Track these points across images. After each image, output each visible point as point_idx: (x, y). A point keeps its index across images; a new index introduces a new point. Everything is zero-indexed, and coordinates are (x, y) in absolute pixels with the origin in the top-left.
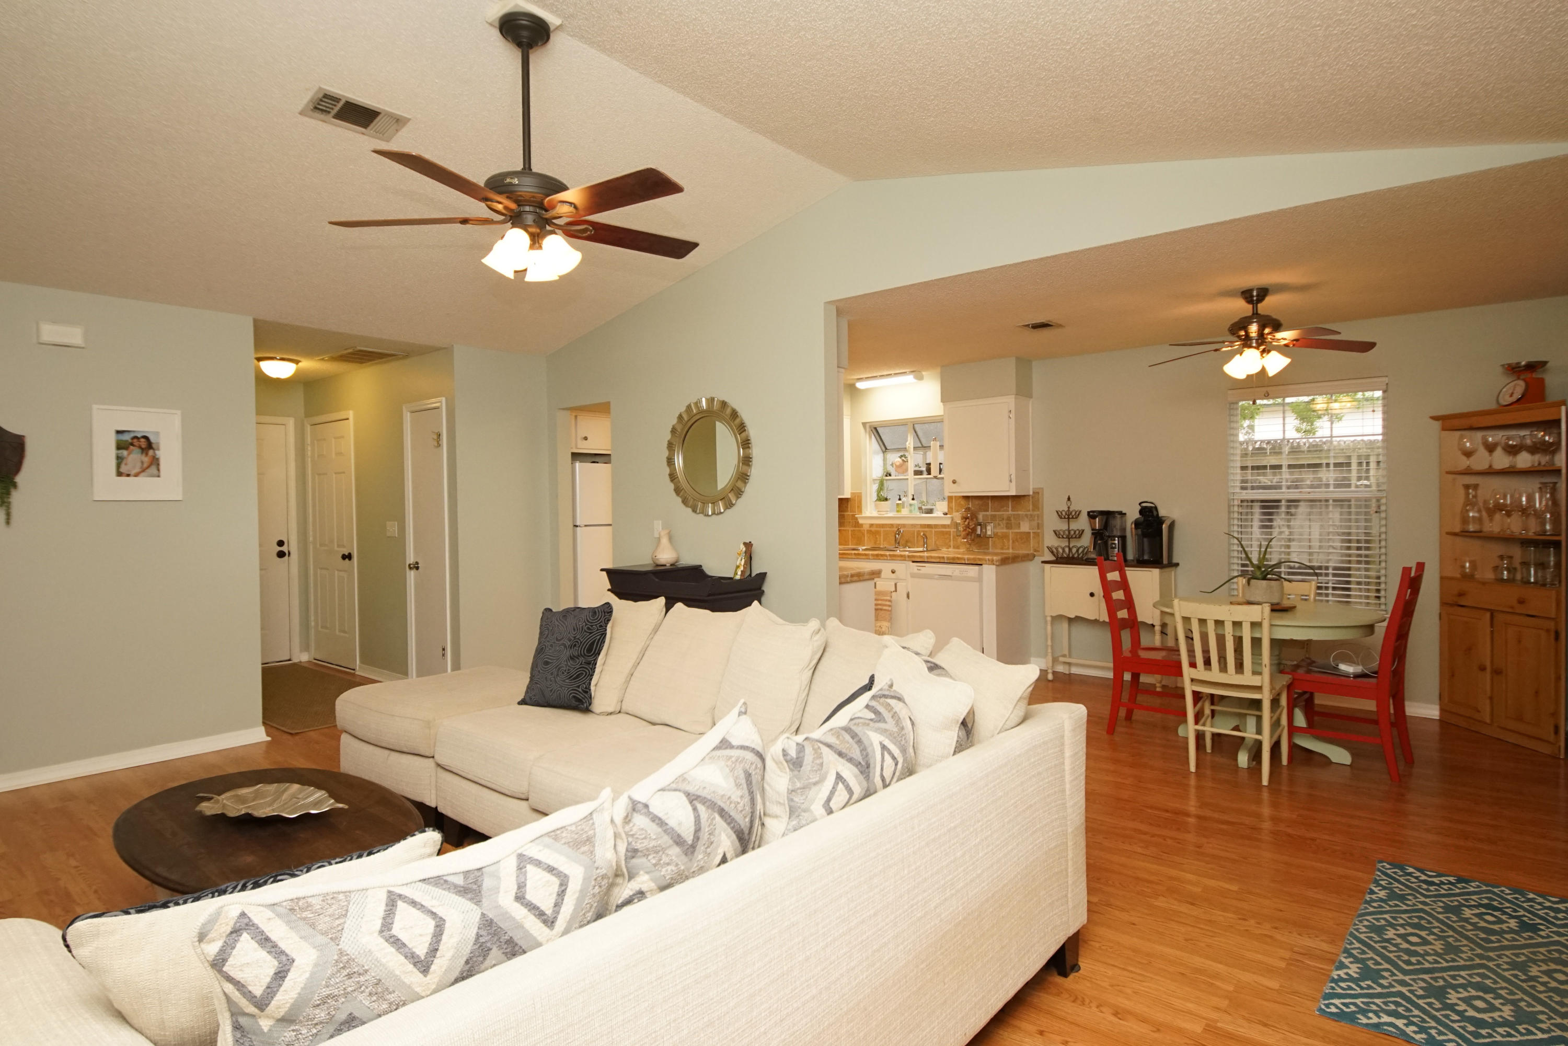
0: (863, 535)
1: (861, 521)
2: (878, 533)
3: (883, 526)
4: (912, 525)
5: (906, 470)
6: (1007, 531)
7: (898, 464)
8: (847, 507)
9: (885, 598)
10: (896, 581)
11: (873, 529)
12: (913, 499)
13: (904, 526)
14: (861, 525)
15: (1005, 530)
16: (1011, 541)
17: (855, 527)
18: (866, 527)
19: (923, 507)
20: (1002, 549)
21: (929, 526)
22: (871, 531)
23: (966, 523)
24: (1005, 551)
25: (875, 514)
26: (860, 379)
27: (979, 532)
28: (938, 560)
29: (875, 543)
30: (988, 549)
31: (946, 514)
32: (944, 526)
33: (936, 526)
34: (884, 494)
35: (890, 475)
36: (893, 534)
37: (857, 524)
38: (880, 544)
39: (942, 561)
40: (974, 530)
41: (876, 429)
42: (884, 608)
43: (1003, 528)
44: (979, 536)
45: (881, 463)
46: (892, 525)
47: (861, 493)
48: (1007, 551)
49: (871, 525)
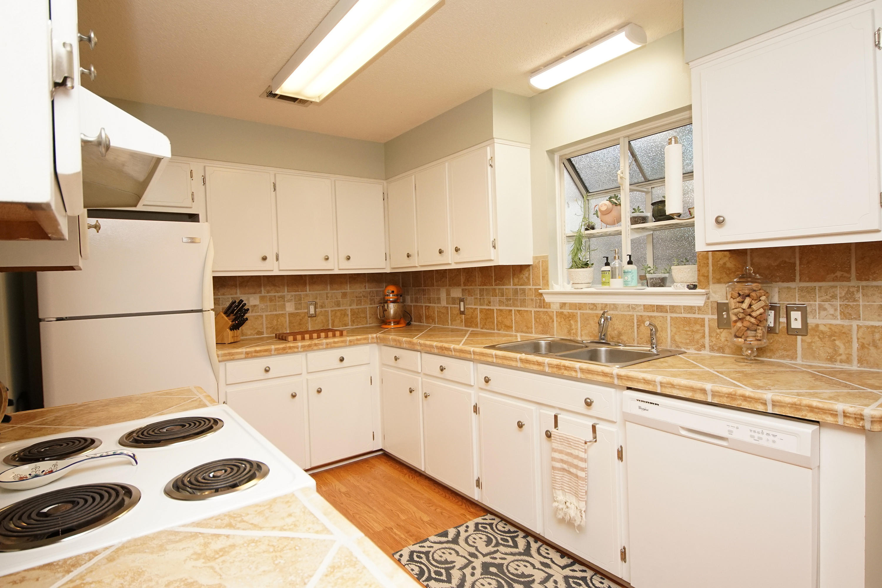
0: (551, 318)
1: (548, 299)
2: (571, 317)
3: (580, 306)
4: (629, 306)
5: (618, 220)
6: (846, 323)
7: (604, 208)
8: (528, 279)
9: (576, 452)
10: (594, 421)
11: (566, 311)
12: (630, 263)
13: (615, 307)
14: (547, 306)
15: (839, 322)
16: (855, 345)
17: (540, 307)
18: (555, 308)
19: (648, 276)
20: (831, 359)
21: (660, 308)
22: (562, 313)
23: (745, 306)
24: (838, 366)
25: (569, 288)
26: (535, 71)
27: (771, 322)
28: (689, 395)
29: (569, 332)
30: (794, 357)
31: (695, 287)
32: (691, 309)
33: (673, 309)
34: (584, 256)
35: (593, 228)
36: (597, 320)
37: (543, 304)
38: (576, 334)
39: (699, 396)
40: (761, 320)
41: (569, 160)
42: (573, 470)
43: (834, 317)
44: (771, 330)
45: (581, 213)
46: (594, 306)
47: (546, 257)
48: (846, 367)
49: (563, 305)
